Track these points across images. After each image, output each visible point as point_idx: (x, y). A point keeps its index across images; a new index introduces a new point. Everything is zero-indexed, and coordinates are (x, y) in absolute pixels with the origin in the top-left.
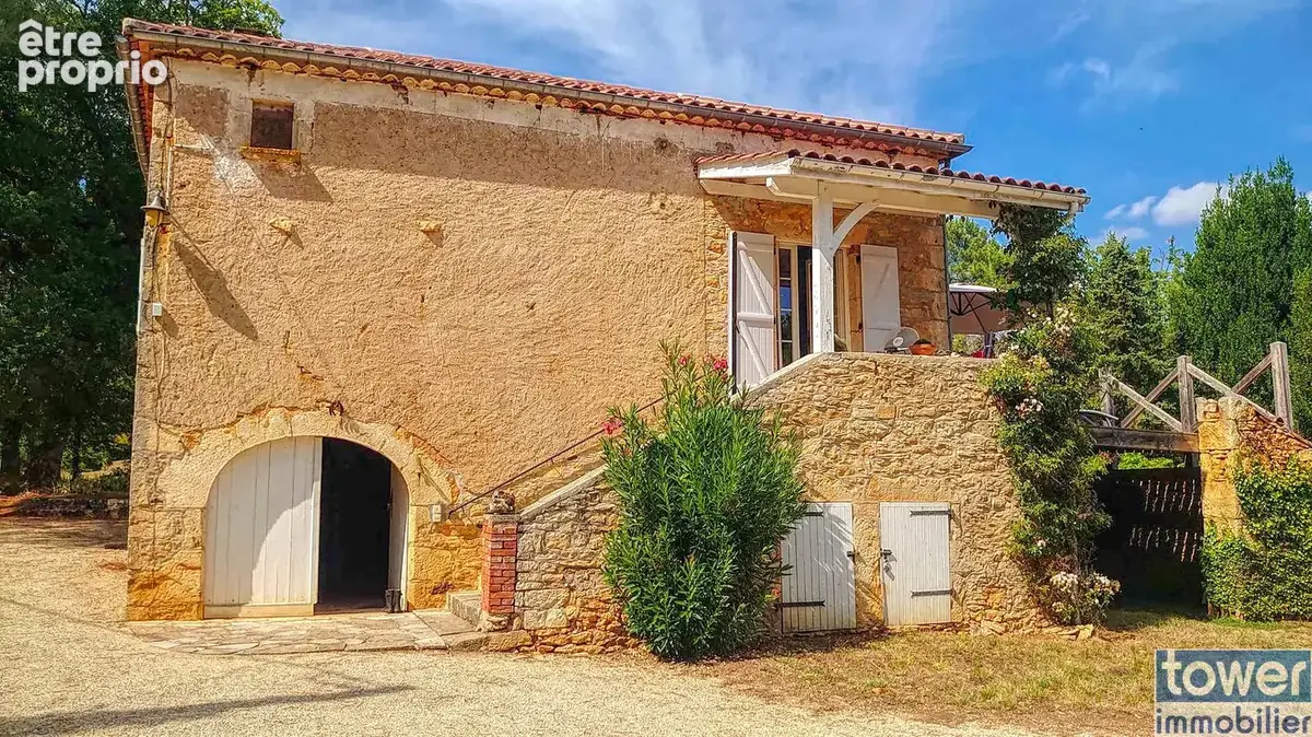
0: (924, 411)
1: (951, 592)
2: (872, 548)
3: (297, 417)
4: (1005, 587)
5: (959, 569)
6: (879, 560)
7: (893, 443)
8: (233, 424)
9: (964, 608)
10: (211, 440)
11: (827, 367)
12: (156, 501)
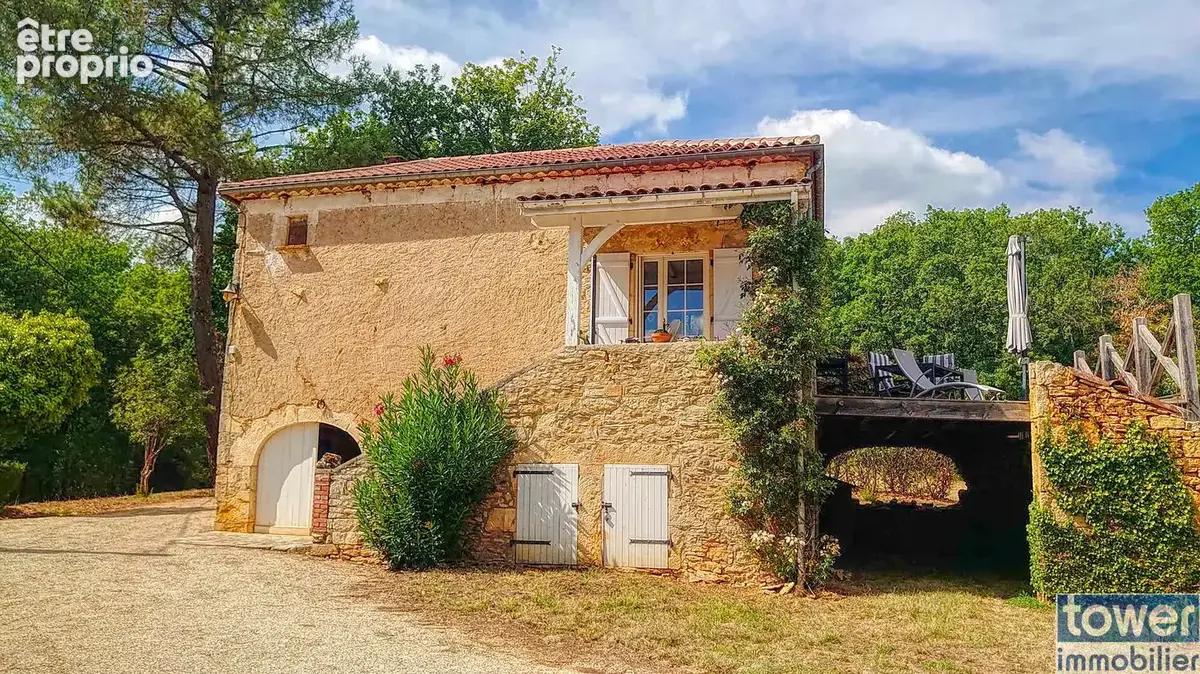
0: (648, 389)
1: (669, 543)
2: (595, 501)
3: (302, 410)
4: (725, 543)
5: (677, 523)
6: (600, 511)
7: (619, 416)
8: (267, 416)
9: (683, 558)
10: (256, 425)
11: (563, 358)
12: (229, 461)
